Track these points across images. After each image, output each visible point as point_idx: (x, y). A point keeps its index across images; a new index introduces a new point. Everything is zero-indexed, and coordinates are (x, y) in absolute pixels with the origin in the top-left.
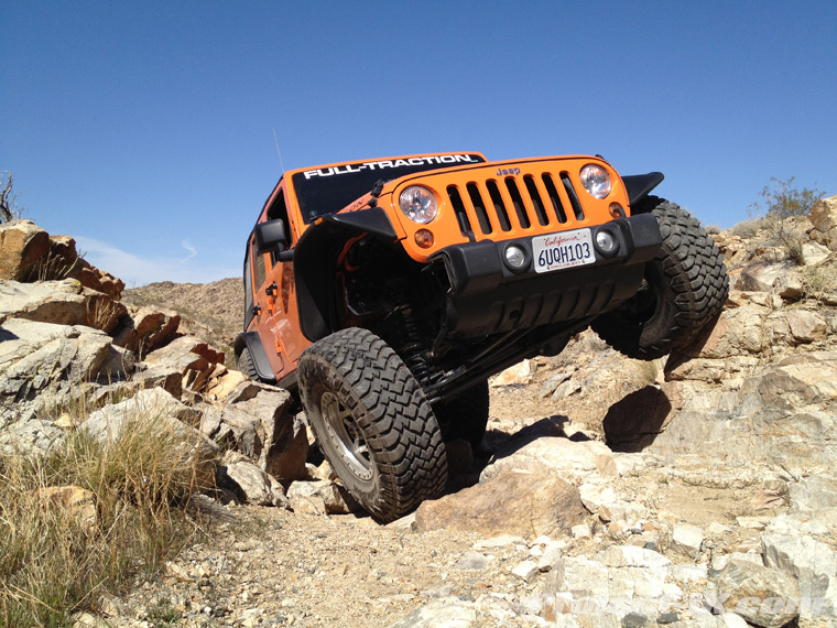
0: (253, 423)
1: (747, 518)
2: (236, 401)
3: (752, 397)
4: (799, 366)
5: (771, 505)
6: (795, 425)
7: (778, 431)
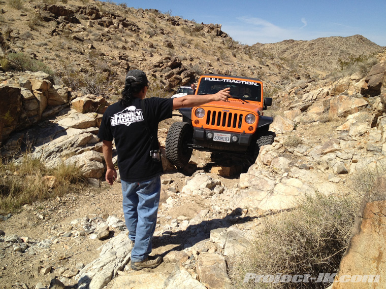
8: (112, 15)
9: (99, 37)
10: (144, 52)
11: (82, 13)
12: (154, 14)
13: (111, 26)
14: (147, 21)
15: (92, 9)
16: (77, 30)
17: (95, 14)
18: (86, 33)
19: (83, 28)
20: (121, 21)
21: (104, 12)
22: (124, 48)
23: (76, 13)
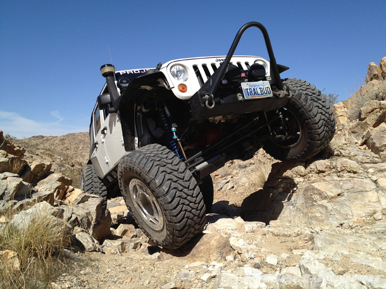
0: (87, 213)
1: (297, 250)
2: (79, 203)
3: (301, 196)
4: (319, 183)
5: (307, 244)
6: (317, 209)
7: (311, 211)
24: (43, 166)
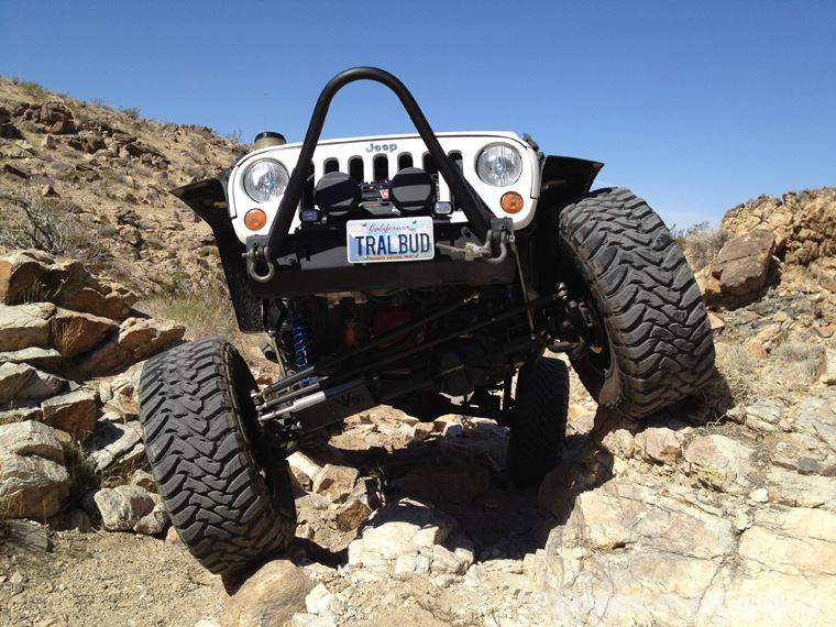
8: (104, 128)
9: (69, 171)
10: (178, 211)
11: (29, 117)
12: (201, 137)
13: (100, 151)
14: (186, 149)
15: (54, 110)
16: (15, 153)
17: (61, 121)
18: (36, 160)
19: (30, 150)
20: (123, 143)
21: (85, 120)
22: (130, 199)
23: (15, 116)
24: (152, 332)
